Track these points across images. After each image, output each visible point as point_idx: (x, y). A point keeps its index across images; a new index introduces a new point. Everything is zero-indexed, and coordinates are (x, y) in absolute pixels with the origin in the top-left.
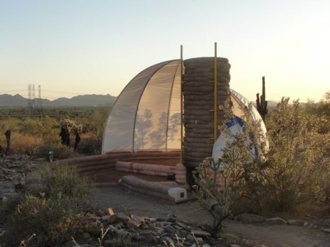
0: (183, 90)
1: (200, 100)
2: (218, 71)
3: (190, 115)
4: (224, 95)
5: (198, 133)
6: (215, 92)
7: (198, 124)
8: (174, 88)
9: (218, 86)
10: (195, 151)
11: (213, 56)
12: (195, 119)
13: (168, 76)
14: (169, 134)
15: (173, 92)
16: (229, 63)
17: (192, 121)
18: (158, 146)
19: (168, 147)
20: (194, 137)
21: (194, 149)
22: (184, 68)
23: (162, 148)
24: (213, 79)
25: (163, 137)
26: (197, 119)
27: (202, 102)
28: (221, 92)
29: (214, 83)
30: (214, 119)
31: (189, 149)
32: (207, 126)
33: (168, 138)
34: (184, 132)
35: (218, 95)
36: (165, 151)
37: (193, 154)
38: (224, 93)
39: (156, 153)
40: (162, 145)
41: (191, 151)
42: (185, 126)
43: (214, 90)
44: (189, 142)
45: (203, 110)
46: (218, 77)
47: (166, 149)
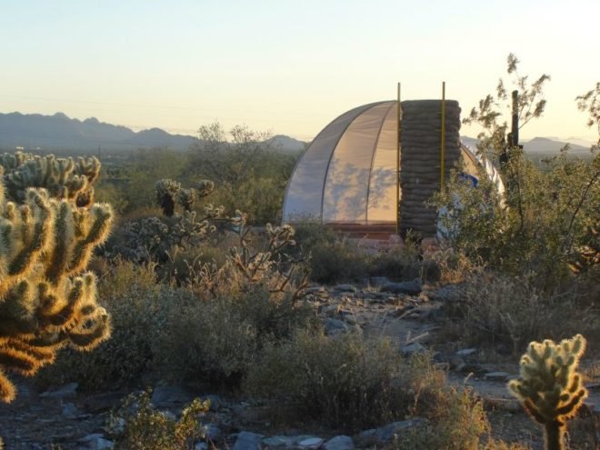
0: (400, 141)
1: (422, 153)
2: (446, 117)
3: (410, 172)
4: (452, 147)
5: (420, 195)
6: (443, 144)
7: (420, 183)
8: (381, 135)
9: (446, 137)
10: (416, 217)
11: (441, 98)
12: (416, 177)
13: (372, 120)
14: (370, 199)
15: (380, 139)
16: (460, 106)
17: (412, 180)
18: (356, 215)
19: (369, 218)
20: (414, 200)
21: (415, 215)
22: (401, 111)
23: (360, 219)
24: (440, 128)
25: (363, 202)
26: (420, 178)
27: (425, 157)
28: (450, 144)
29: (441, 132)
30: (440, 177)
31: (408, 214)
32: (431, 186)
33: (369, 206)
34: (400, 194)
35: (446, 147)
36: (364, 223)
37: (414, 220)
38: (454, 145)
39: (352, 227)
40: (360, 214)
41: (410, 218)
42: (402, 187)
43: (440, 142)
44: (408, 207)
45: (426, 165)
46: (446, 125)
47: (366, 220)
